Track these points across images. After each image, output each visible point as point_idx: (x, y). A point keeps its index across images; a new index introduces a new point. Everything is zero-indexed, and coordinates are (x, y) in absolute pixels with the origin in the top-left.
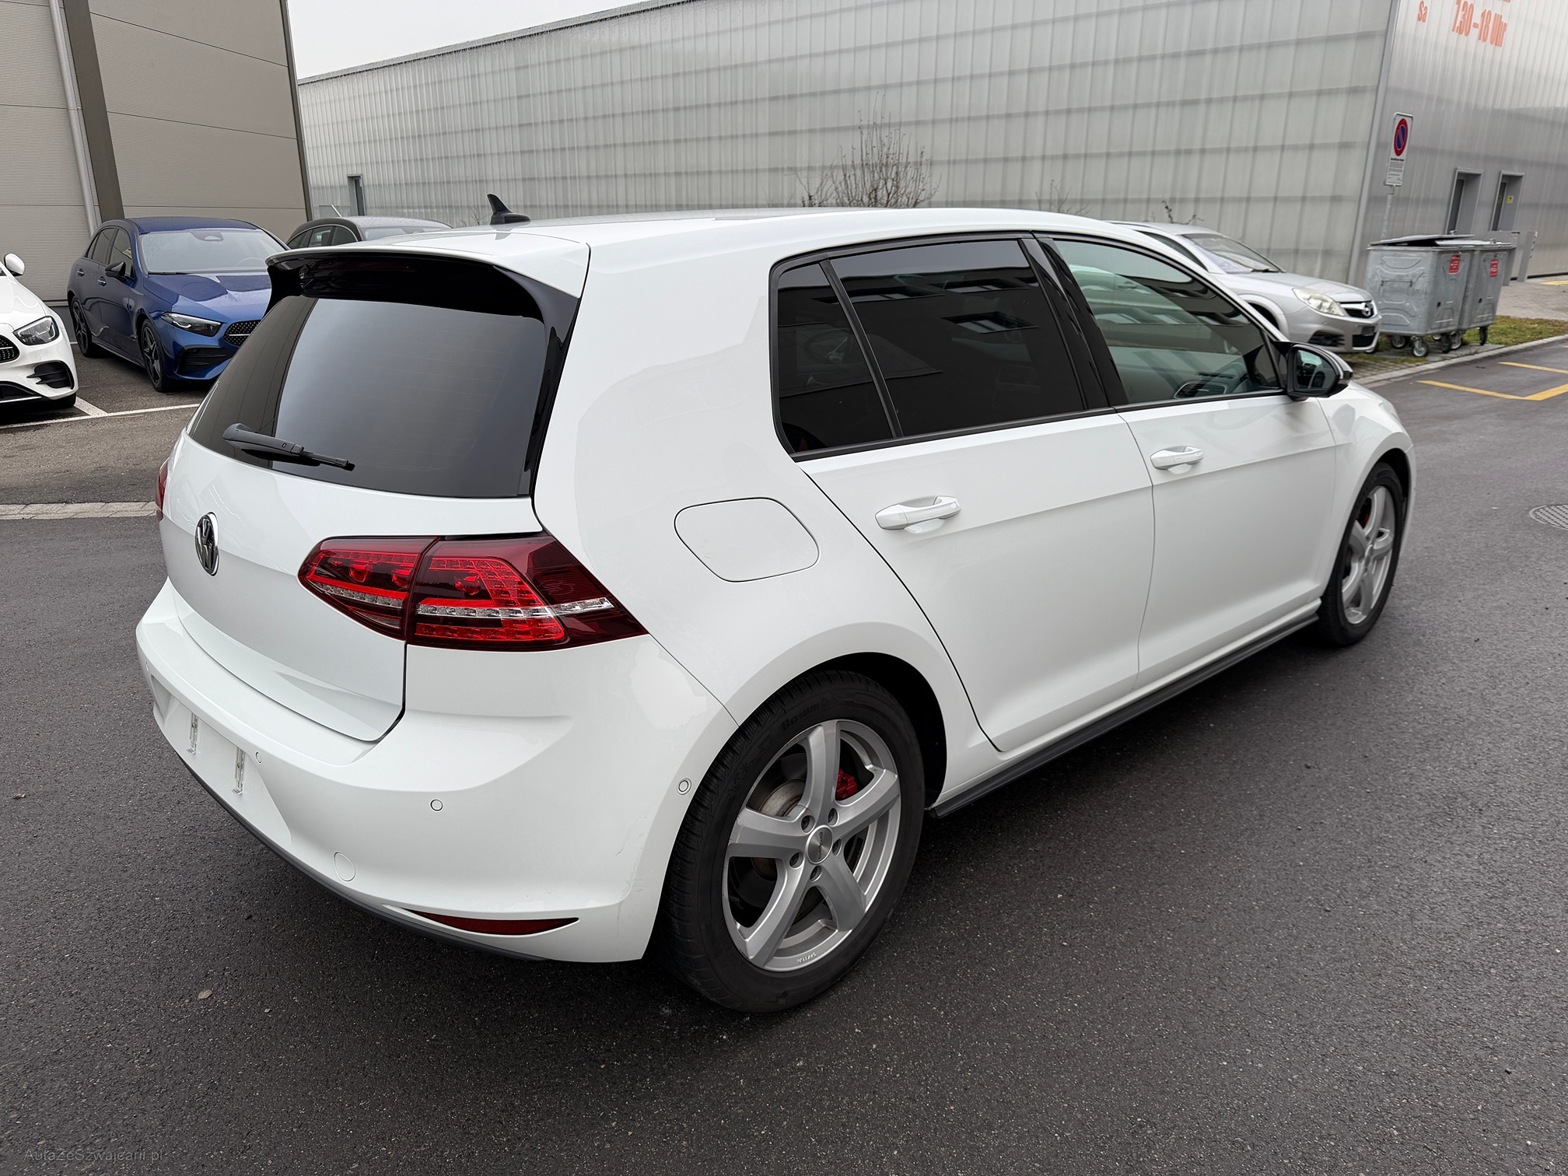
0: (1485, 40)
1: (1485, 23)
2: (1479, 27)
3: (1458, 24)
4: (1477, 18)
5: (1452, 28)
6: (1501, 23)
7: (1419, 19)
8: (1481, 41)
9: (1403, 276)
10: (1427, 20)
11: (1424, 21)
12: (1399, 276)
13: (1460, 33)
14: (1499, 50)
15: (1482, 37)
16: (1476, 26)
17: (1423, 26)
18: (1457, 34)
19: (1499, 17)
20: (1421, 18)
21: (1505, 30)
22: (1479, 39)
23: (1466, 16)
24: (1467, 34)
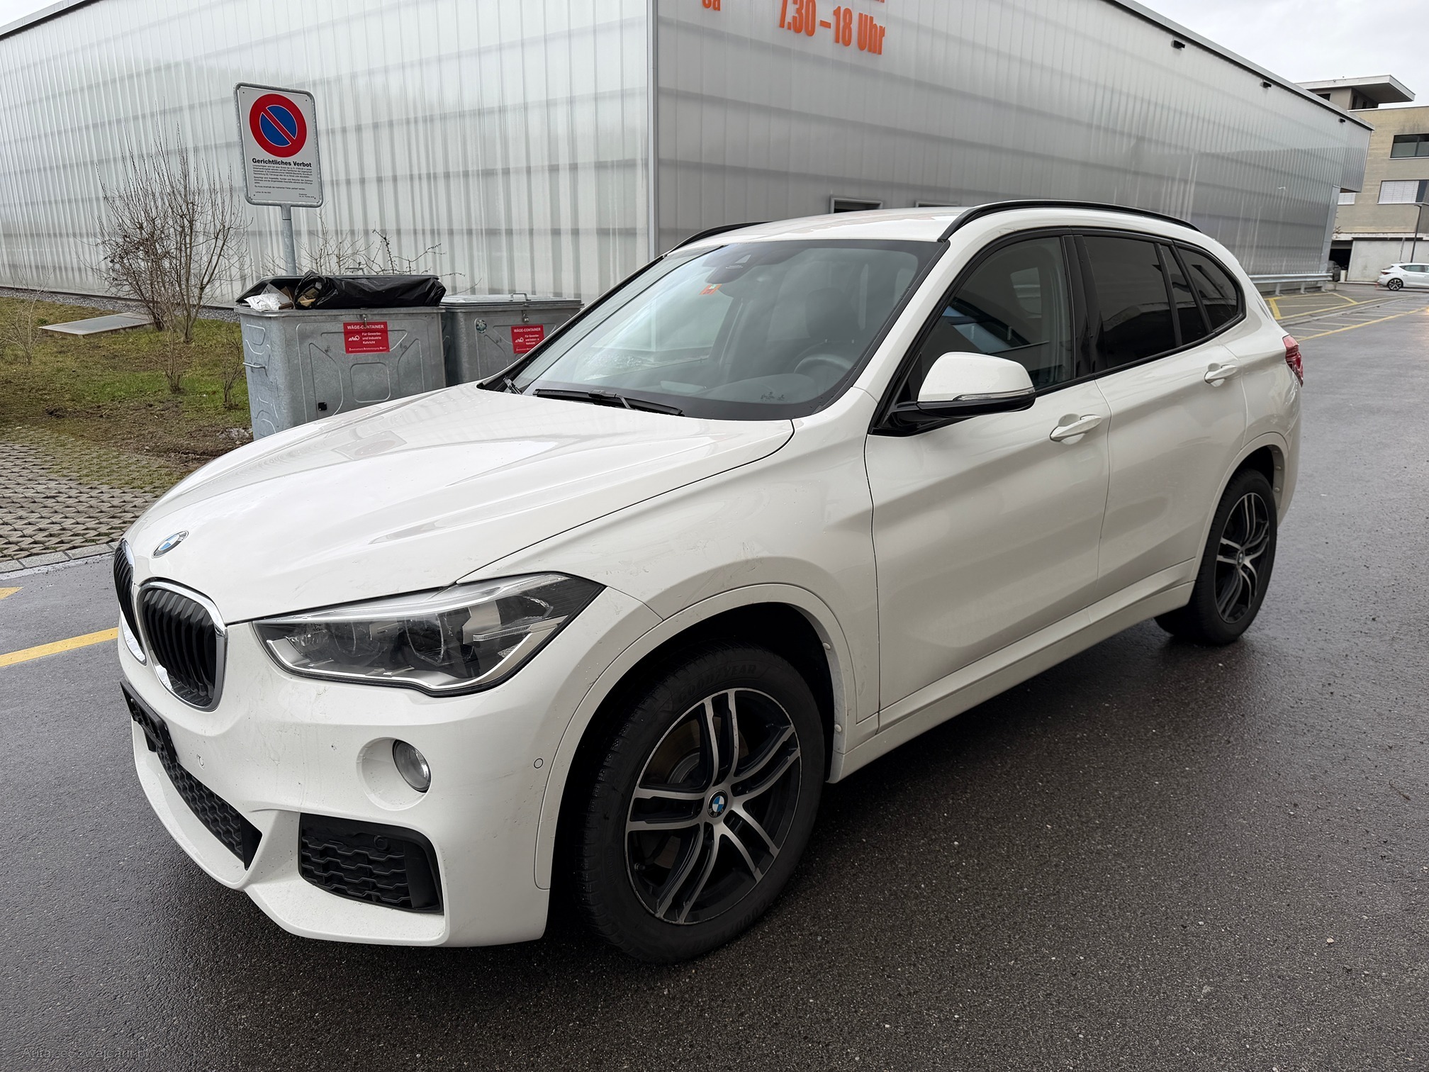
0: (847, 43)
1: (842, 24)
2: (833, 26)
3: (788, 20)
4: (825, 16)
5: (777, 22)
6: (872, 24)
8: (838, 45)
13: (795, 31)
14: (882, 57)
15: (842, 38)
16: (825, 25)
19: (866, 21)
21: (884, 36)
22: (837, 41)
23: (803, 11)
24: (811, 33)
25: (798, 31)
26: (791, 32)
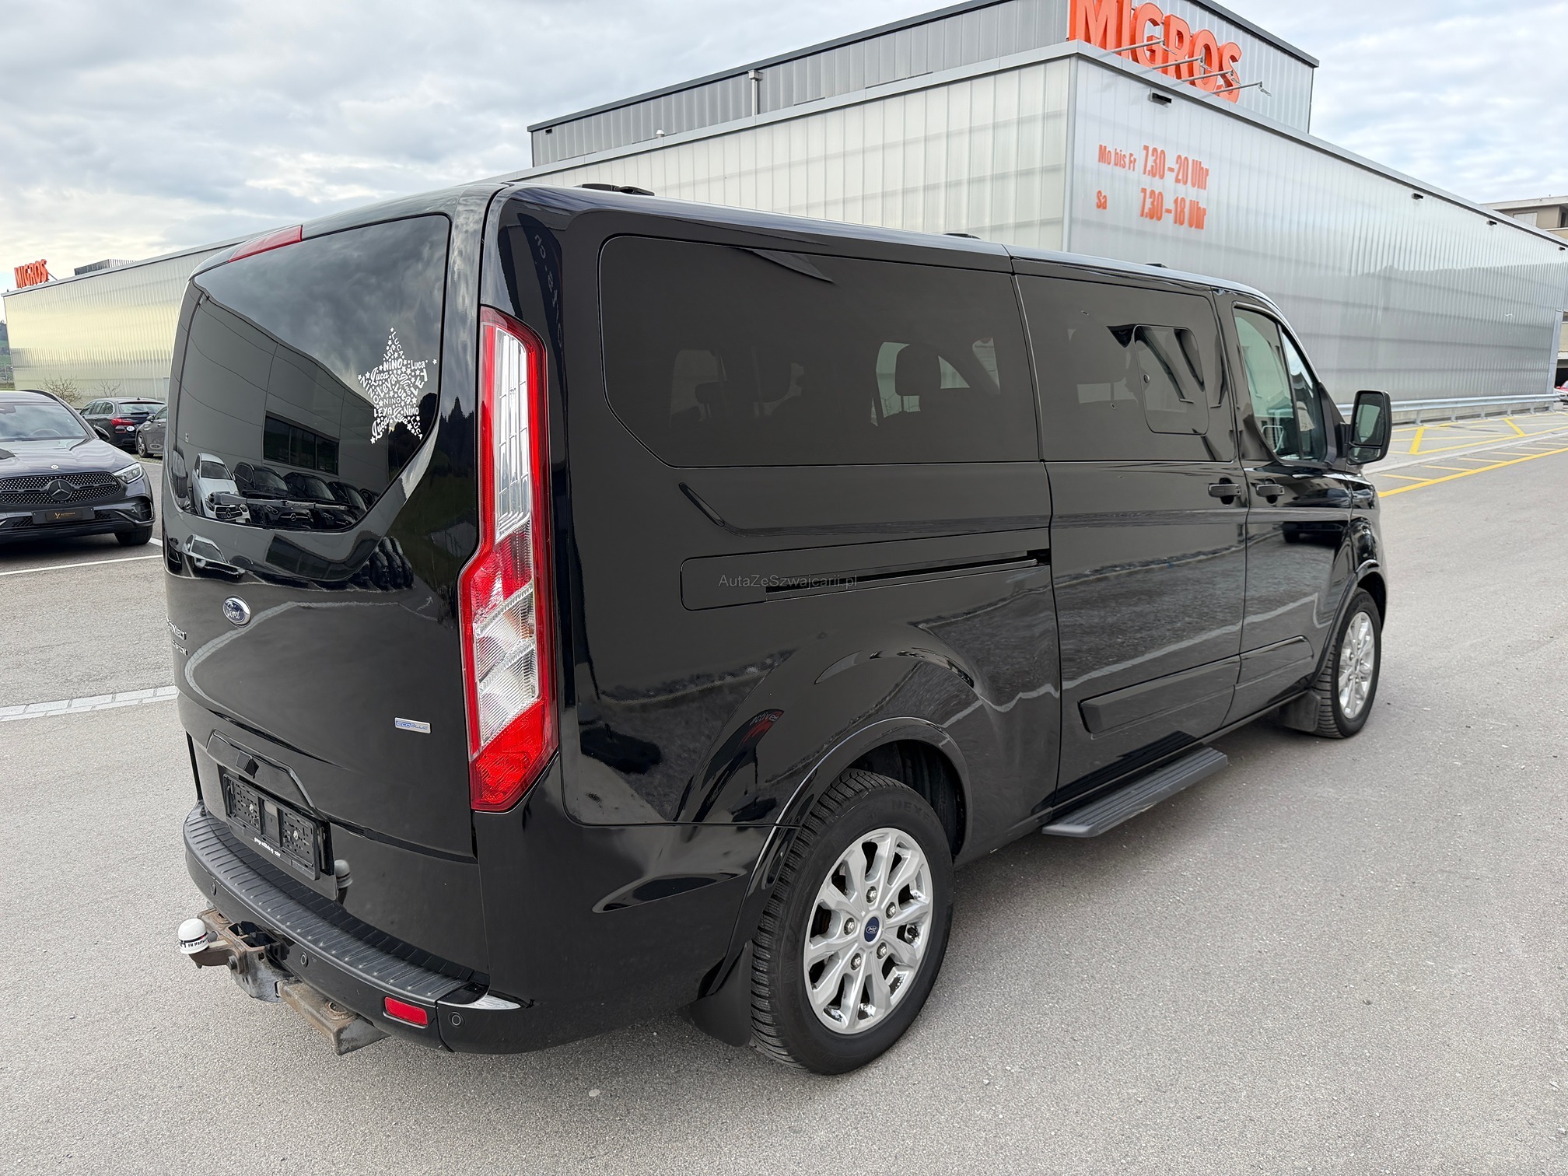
0: (1180, 224)
1: (1179, 210)
2: (1173, 212)
3: (1147, 211)
4: (1168, 205)
5: (1140, 212)
6: (1199, 208)
7: (1099, 206)
8: (1176, 225)
10: (1108, 208)
11: (1105, 208)
14: (1203, 232)
15: (1179, 220)
16: (1168, 211)
17: (1105, 212)
19: (1194, 205)
20: (1102, 205)
21: (1205, 214)
22: (1175, 222)
23: (1155, 203)
24: (1159, 219)
25: (1152, 218)
26: (1148, 220)
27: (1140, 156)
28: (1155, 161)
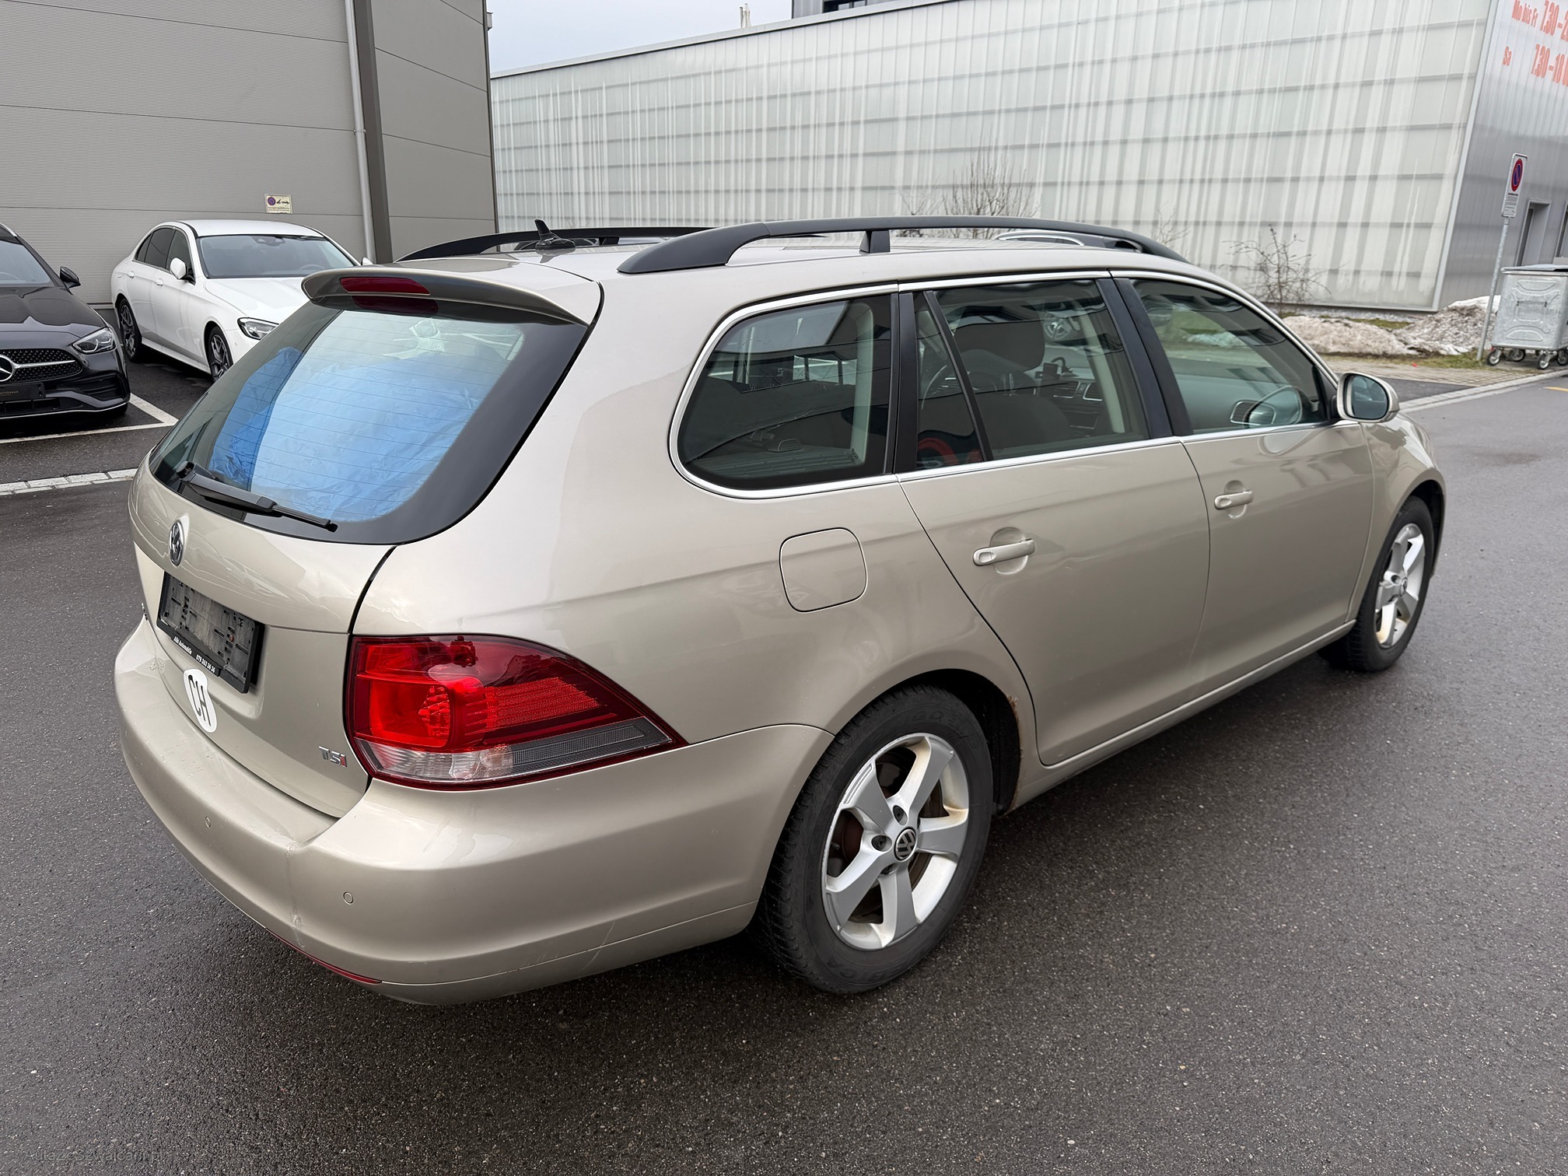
0: (1558, 81)
1: (1558, 67)
2: (1554, 69)
3: (1536, 67)
4: (1552, 62)
7: (1504, 63)
8: (1554, 83)
9: (1539, 297)
10: (1510, 64)
11: (1508, 64)
12: (1534, 297)
13: (1538, 75)
15: (1556, 79)
16: (1551, 68)
17: (1507, 69)
18: (1533, 76)
20: (1506, 62)
23: (1543, 60)
24: (1544, 75)
27: (1540, 12)
28: (1551, 15)
